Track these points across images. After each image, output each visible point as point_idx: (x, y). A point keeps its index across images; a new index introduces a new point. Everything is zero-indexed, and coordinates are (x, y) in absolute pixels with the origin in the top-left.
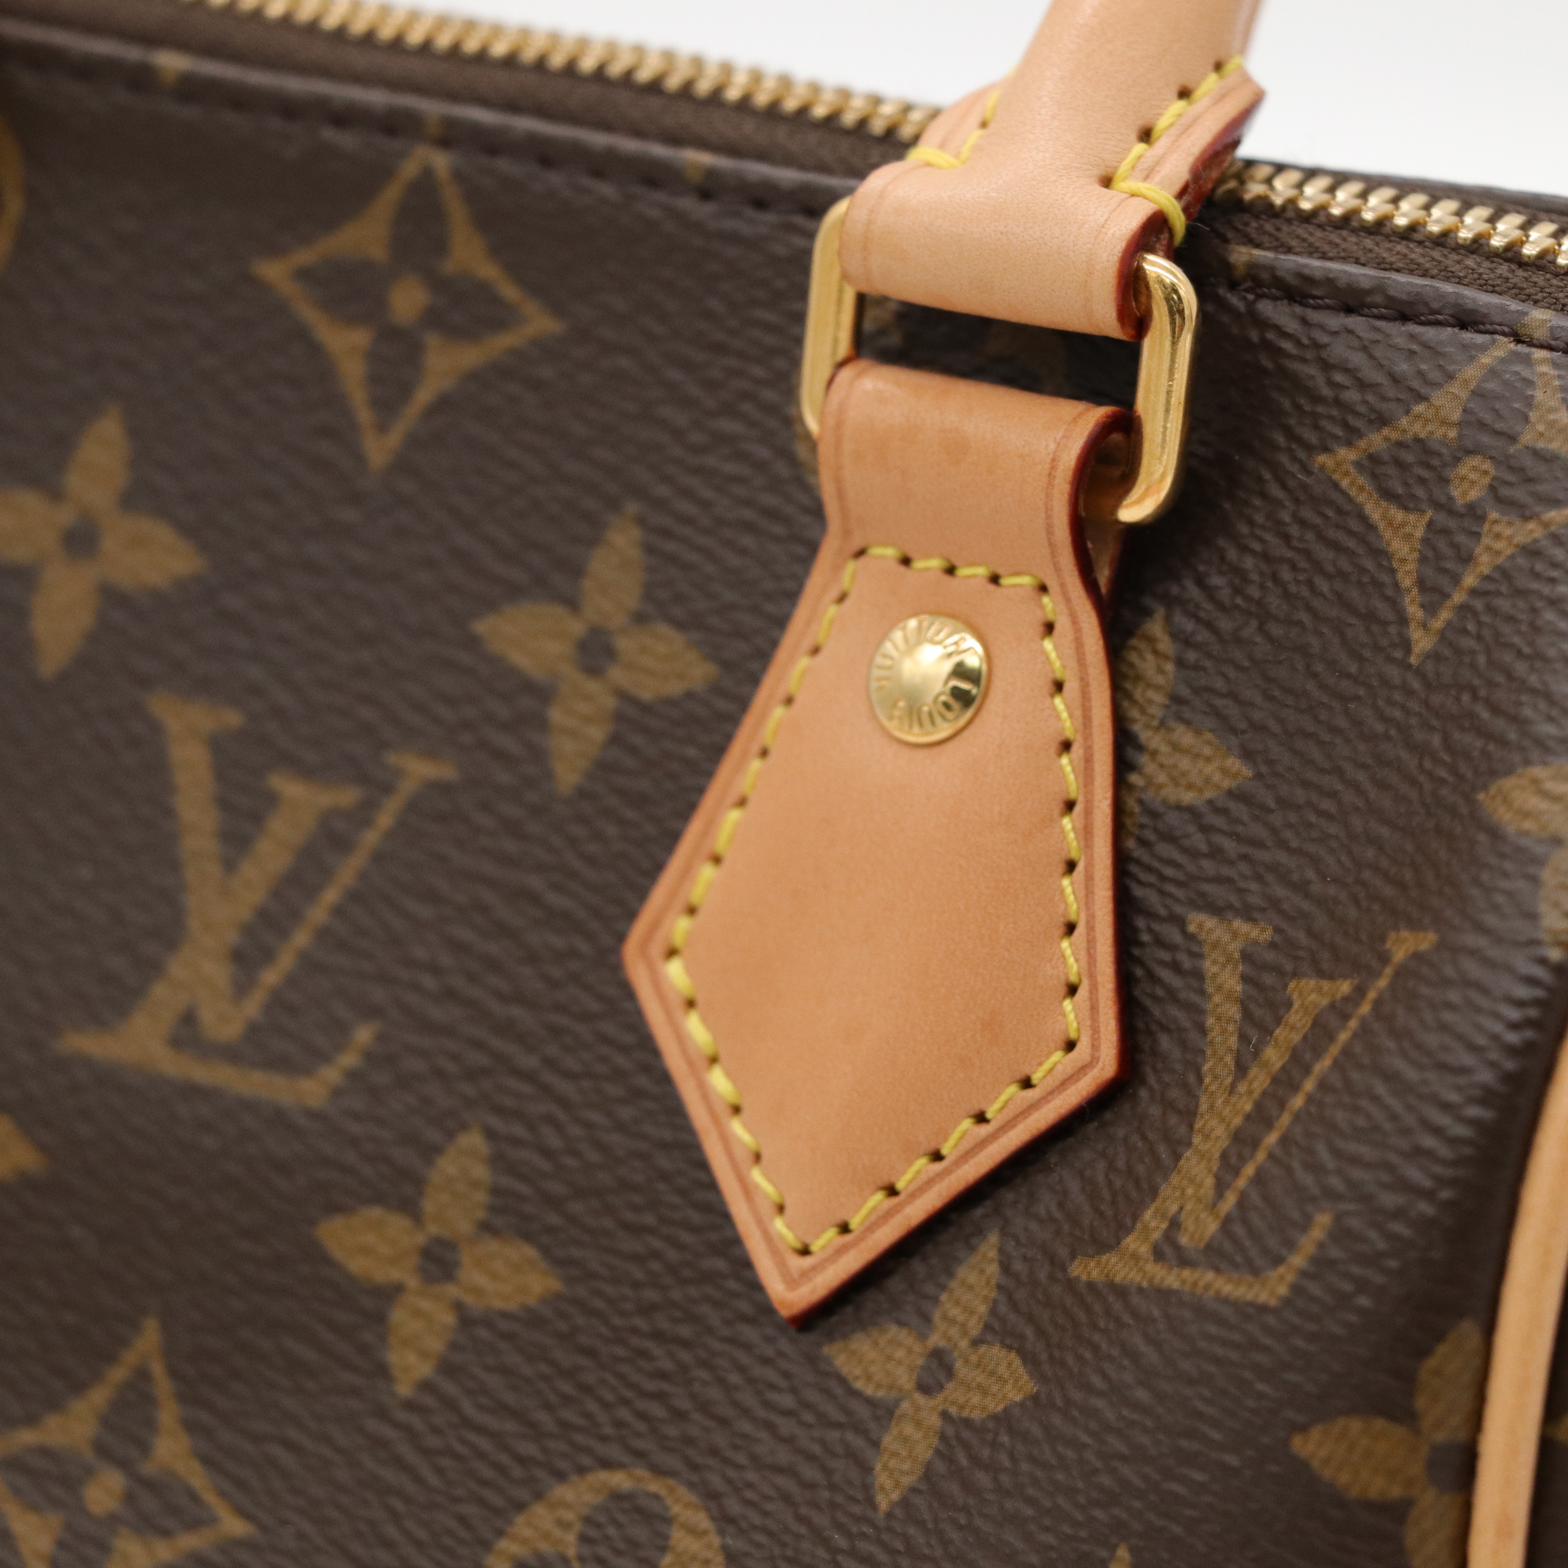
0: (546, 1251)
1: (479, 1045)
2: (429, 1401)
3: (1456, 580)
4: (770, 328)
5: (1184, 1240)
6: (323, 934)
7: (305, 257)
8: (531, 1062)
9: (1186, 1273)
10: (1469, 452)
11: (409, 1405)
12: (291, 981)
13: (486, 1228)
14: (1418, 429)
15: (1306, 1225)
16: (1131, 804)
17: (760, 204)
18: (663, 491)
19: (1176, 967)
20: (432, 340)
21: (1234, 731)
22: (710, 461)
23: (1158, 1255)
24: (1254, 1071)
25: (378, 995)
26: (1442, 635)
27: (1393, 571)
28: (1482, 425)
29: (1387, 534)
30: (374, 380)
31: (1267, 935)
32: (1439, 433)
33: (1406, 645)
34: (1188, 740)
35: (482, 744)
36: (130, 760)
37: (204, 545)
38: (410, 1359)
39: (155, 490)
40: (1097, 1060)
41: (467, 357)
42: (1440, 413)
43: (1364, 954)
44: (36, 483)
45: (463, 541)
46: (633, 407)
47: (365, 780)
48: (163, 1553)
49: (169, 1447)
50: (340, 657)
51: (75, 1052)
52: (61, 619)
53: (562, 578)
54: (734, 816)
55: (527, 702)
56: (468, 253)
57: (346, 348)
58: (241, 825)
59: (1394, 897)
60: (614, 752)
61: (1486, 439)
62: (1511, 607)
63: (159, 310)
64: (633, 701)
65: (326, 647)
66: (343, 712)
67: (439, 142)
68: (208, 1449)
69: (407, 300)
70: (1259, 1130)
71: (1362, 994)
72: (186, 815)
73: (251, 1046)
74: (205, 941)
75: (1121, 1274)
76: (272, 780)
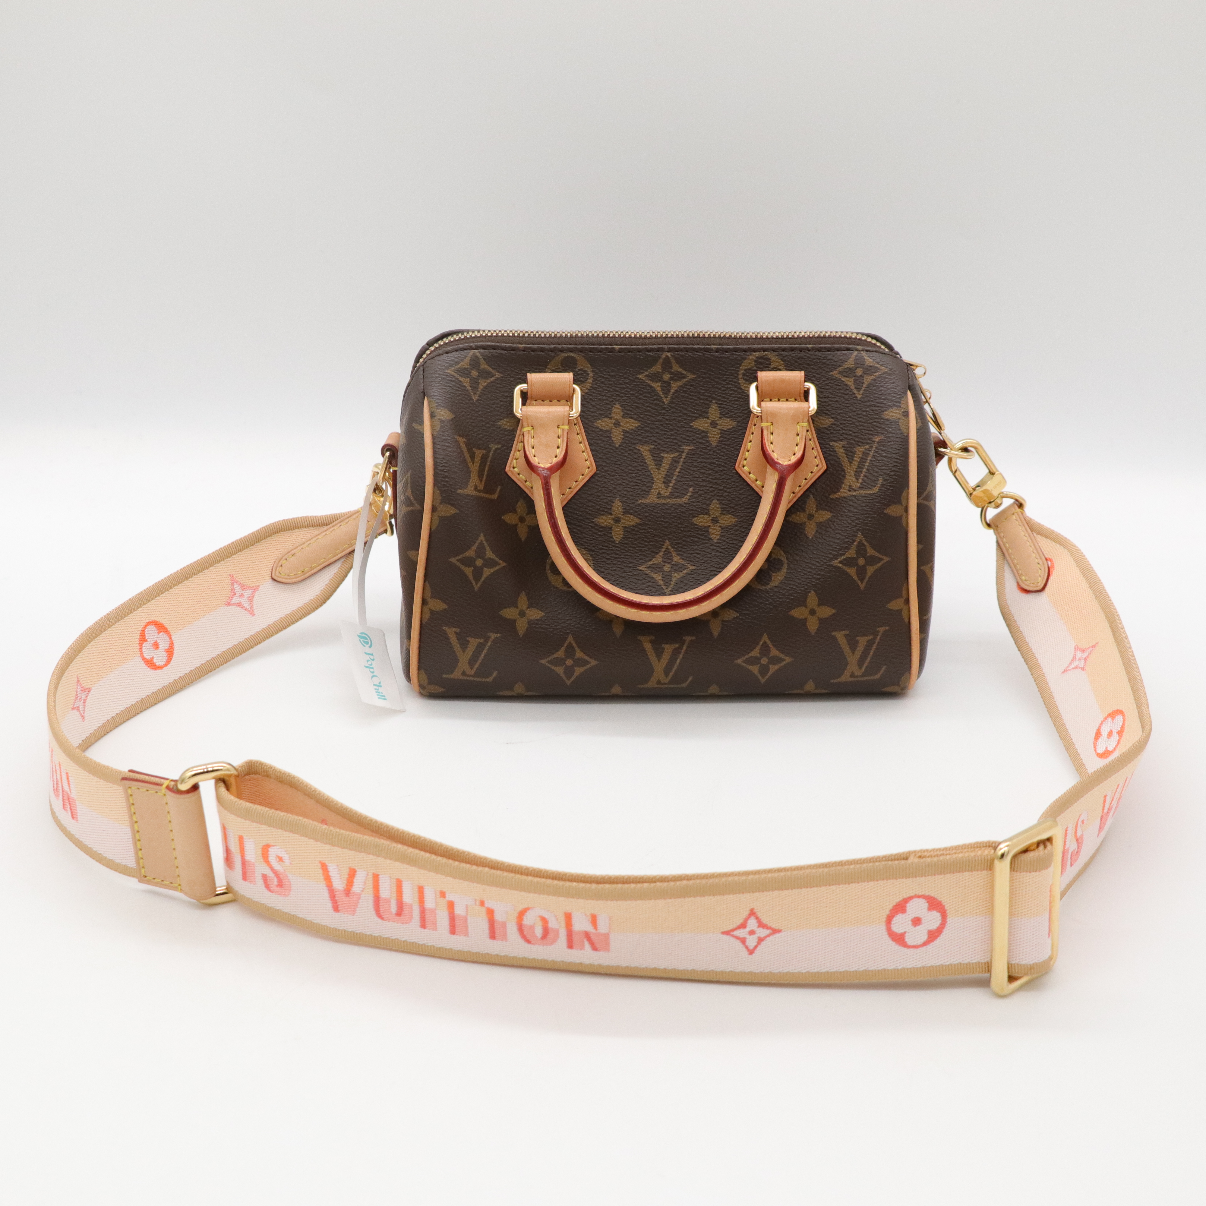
0: (732, 515)
1: (711, 487)
2: (720, 541)
3: (862, 386)
4: (733, 370)
7: (646, 373)
8: (722, 488)
10: (857, 368)
11: (717, 543)
12: (675, 484)
13: (722, 514)
14: (846, 366)
15: (878, 480)
17: (727, 352)
18: (720, 398)
19: (830, 451)
20: (672, 382)
22: (727, 392)
23: (850, 491)
25: (691, 483)
26: (862, 394)
27: (849, 387)
29: (847, 382)
30: (662, 390)
31: (846, 443)
32: (852, 366)
33: (856, 397)
34: (821, 418)
35: (697, 442)
36: (636, 456)
37: (639, 421)
38: (715, 536)
39: (628, 414)
40: (823, 467)
41: (679, 384)
42: (850, 363)
43: (869, 441)
44: (606, 417)
45: (685, 412)
46: (711, 386)
47: (678, 451)
48: (681, 574)
49: (676, 559)
50: (668, 434)
51: (641, 503)
52: (617, 437)
53: (704, 414)
54: (750, 444)
55: (703, 434)
56: (676, 368)
57: (657, 386)
58: (659, 463)
59: (871, 432)
60: (722, 439)
61: (859, 365)
62: (874, 388)
63: (622, 386)
64: (723, 430)
65: (665, 433)
66: (672, 442)
67: (668, 352)
68: (683, 557)
69: (666, 377)
70: (861, 470)
71: (872, 447)
72: (648, 463)
73: (671, 495)
74: (658, 481)
75: (842, 495)
76: (662, 455)
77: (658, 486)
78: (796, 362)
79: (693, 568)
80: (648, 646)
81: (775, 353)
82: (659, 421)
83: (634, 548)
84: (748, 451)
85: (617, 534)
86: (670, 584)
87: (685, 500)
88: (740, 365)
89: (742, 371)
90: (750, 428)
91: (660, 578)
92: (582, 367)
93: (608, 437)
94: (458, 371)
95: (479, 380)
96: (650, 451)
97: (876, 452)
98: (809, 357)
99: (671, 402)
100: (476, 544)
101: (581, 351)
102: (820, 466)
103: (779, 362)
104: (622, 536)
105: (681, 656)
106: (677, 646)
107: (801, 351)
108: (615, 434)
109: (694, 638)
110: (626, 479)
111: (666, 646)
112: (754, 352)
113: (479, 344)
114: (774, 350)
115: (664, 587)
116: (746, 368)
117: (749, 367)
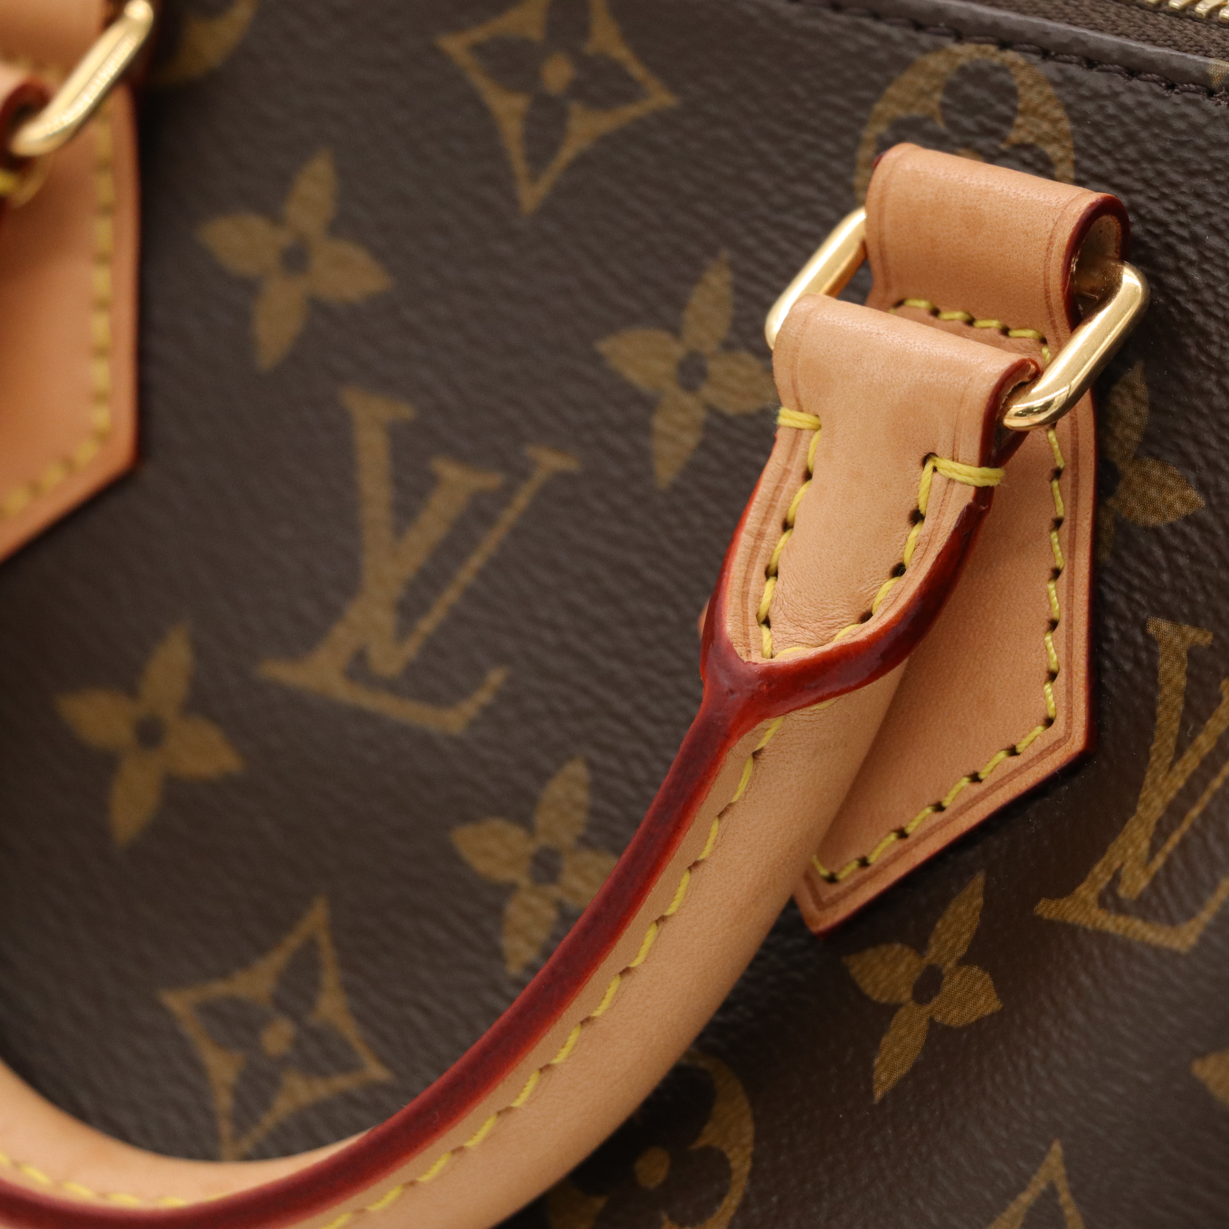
1: (585, 691)
4: (840, 111)
5: (1122, 892)
6: (469, 593)
7: (479, 34)
8: (624, 707)
9: (1121, 920)
11: (516, 982)
12: (442, 628)
13: (584, 842)
15: (1214, 887)
16: (1108, 522)
18: (750, 242)
19: (1134, 659)
20: (575, 108)
21: (1192, 466)
22: (789, 219)
23: (1102, 902)
24: (1189, 754)
25: (508, 644)
30: (527, 137)
31: (1209, 640)
34: (1156, 473)
35: (600, 443)
36: (325, 441)
37: (390, 268)
38: (521, 945)
39: (358, 223)
40: (1068, 735)
41: (603, 123)
44: (261, 209)
45: (592, 275)
47: (507, 467)
48: (322, 1090)
49: (330, 1006)
50: (493, 365)
51: (272, 678)
52: (277, 323)
53: (667, 310)
55: (636, 410)
56: (607, 37)
57: (508, 111)
58: (408, 499)
63: (364, 73)
64: (720, 415)
65: (483, 357)
66: (492, 410)
68: (360, 1009)
69: (557, 74)
72: (367, 489)
73: (413, 681)
74: (376, 593)
75: (1073, 915)
76: (435, 464)
77: (370, 619)
78: (1131, 138)
79: (382, 1073)
81: (1049, 69)
82: (474, 290)
85: (133, 802)
86: (257, 1121)
87: (453, 720)
88: (879, 90)
91: (230, 1075)
93: (241, 311)
96: (393, 431)
98: (1197, 129)
99: (548, 210)
102: (1058, 727)
103: (1055, 122)
104: (147, 817)
107: (1171, 86)
108: (275, 304)
112: (959, 37)
115: (226, 1131)
116: (901, 113)
117: (916, 113)
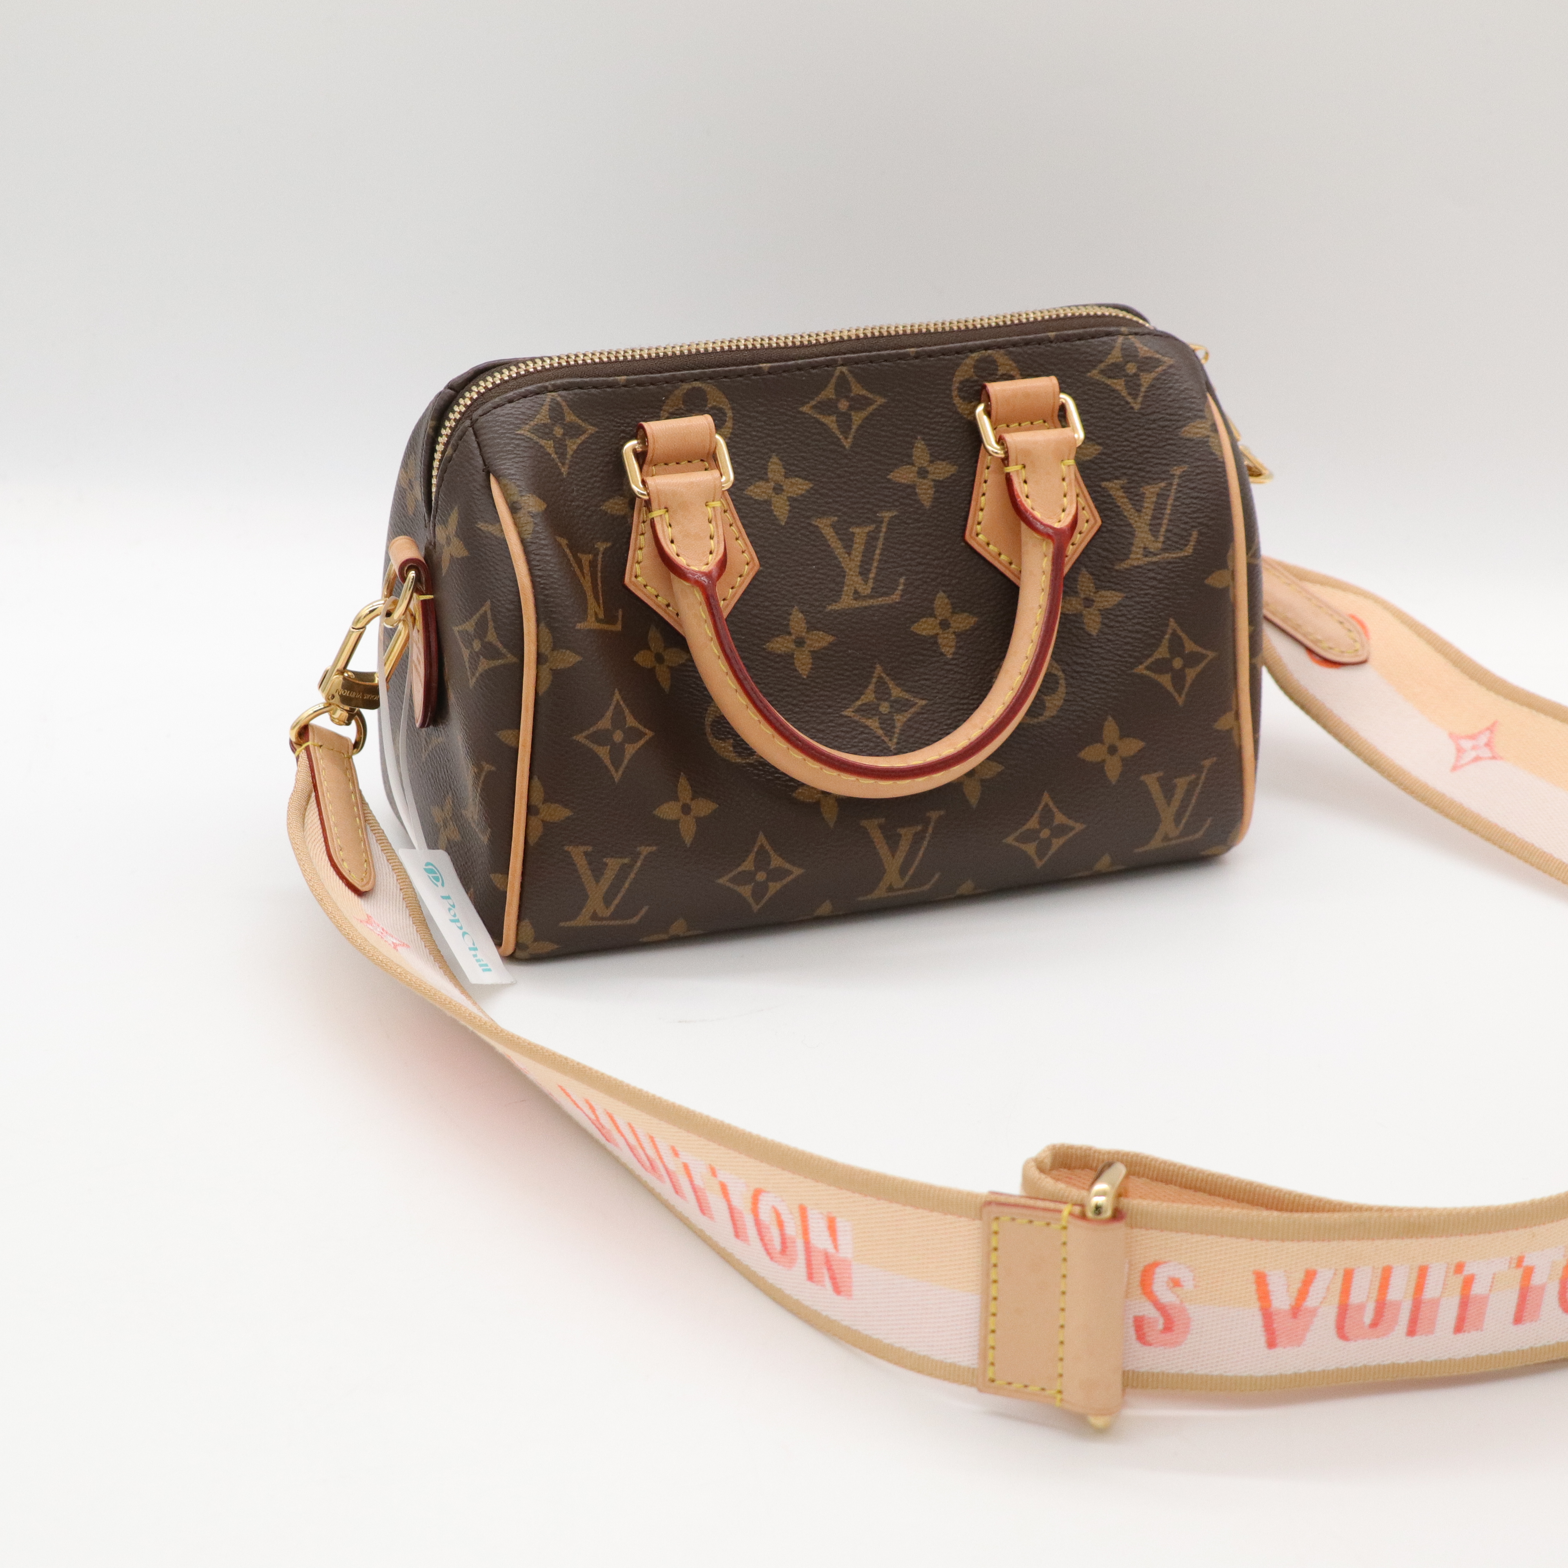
0: (971, 613)
1: (932, 573)
2: (957, 656)
3: (1139, 390)
4: (942, 385)
7: (813, 403)
8: (948, 572)
10: (1128, 362)
11: (953, 659)
12: (877, 574)
13: (953, 613)
14: (1111, 361)
17: (930, 356)
18: (927, 430)
19: (1103, 496)
20: (853, 413)
22: (936, 420)
23: (1146, 556)
25: (901, 570)
26: (1142, 403)
27: (1120, 394)
28: (1129, 356)
29: (1114, 386)
30: (840, 427)
31: (1126, 481)
32: (1118, 360)
33: (1132, 408)
35: (901, 504)
36: (813, 537)
37: (810, 480)
38: (948, 649)
39: (794, 471)
40: (1097, 522)
41: (864, 414)
42: (1115, 356)
43: (1163, 476)
44: (761, 479)
45: (877, 458)
46: (912, 413)
47: (874, 522)
48: (908, 715)
49: (896, 692)
50: (856, 495)
51: (832, 610)
52: (781, 510)
53: (907, 459)
54: (983, 498)
55: (909, 490)
56: (857, 390)
57: (830, 421)
58: (848, 542)
59: (1164, 462)
60: (937, 494)
61: (1131, 358)
62: (1159, 392)
63: (776, 428)
64: (938, 481)
65: (851, 494)
66: (862, 508)
67: (842, 365)
68: (905, 688)
69: (843, 405)
70: (1158, 521)
71: (1171, 484)
72: (833, 545)
73: (876, 592)
74: (851, 573)
75: (1135, 563)
76: (851, 530)
77: (853, 581)
78: (1035, 362)
79: (924, 702)
80: (877, 836)
81: (1002, 351)
82: (839, 476)
83: (830, 682)
84: (982, 510)
85: (803, 664)
86: (894, 733)
87: (896, 597)
88: (953, 374)
89: (957, 385)
90: (982, 473)
91: (877, 724)
92: (714, 404)
93: (768, 511)
94: (536, 430)
95: (565, 440)
96: (833, 526)
97: (1180, 491)
98: (1054, 353)
99: (854, 445)
100: (612, 707)
101: (711, 378)
102: (1092, 521)
103: (1010, 365)
104: (810, 666)
105: (925, 843)
106: (919, 828)
107: (1040, 344)
108: (778, 504)
109: (942, 813)
110: (804, 576)
111: (902, 831)
112: (972, 352)
113: (559, 382)
114: (999, 347)
115: (886, 739)
116: (962, 379)
117: (966, 377)
